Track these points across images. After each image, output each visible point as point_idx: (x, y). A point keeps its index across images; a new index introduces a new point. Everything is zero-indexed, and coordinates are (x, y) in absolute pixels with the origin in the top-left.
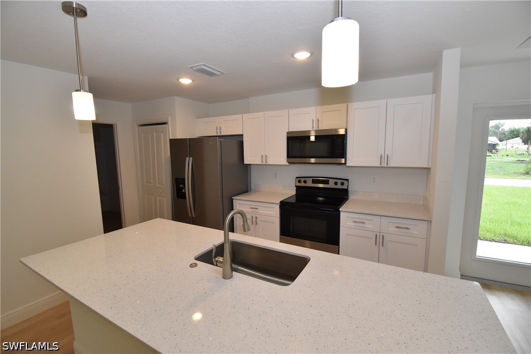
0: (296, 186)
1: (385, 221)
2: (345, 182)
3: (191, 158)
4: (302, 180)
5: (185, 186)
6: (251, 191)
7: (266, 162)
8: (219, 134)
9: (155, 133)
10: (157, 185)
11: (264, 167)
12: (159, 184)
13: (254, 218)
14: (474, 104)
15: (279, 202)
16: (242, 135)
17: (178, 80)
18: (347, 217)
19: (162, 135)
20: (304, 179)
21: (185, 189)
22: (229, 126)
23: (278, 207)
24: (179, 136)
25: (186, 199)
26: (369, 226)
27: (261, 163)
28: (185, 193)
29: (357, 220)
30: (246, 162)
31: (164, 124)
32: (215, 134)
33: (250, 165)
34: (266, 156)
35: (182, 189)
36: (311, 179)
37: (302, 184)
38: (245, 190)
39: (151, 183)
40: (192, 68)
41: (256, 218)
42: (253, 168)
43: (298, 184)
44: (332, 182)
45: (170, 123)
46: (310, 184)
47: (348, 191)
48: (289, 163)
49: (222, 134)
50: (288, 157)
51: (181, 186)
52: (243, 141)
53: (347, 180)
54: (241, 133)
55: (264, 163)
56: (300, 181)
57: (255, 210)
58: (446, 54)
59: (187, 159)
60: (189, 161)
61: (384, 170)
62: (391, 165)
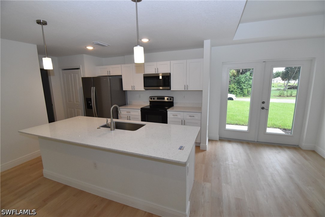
0: (150, 101)
1: (185, 114)
2: (172, 98)
3: (94, 88)
4: (153, 98)
5: (91, 102)
6: (127, 104)
7: (134, 89)
8: (109, 75)
9: (72, 74)
10: (75, 102)
11: (134, 92)
12: (76, 102)
13: (129, 117)
14: (223, 62)
15: (140, 108)
16: (122, 75)
17: (86, 47)
18: (170, 113)
19: (77, 75)
20: (153, 97)
21: (92, 104)
22: (114, 70)
23: (140, 110)
24: (87, 76)
25: (92, 109)
26: (179, 116)
27: (131, 90)
28: (92, 106)
29: (174, 115)
30: (124, 89)
31: (78, 69)
32: (107, 75)
33: (127, 91)
34: (134, 86)
35: (90, 104)
36: (157, 97)
37: (153, 100)
38: (124, 103)
39: (72, 102)
40: (93, 43)
41: (130, 117)
42: (128, 93)
43: (151, 100)
44: (166, 98)
45: (81, 68)
46: (156, 100)
47: (173, 103)
48: (145, 89)
49: (111, 75)
50: (144, 86)
51: (89, 102)
52: (122, 79)
53: (173, 97)
54: (121, 75)
55: (133, 90)
56: (151, 99)
57: (129, 113)
58: (205, 41)
59: (92, 88)
60: (93, 89)
61: (186, 92)
62: (189, 89)
